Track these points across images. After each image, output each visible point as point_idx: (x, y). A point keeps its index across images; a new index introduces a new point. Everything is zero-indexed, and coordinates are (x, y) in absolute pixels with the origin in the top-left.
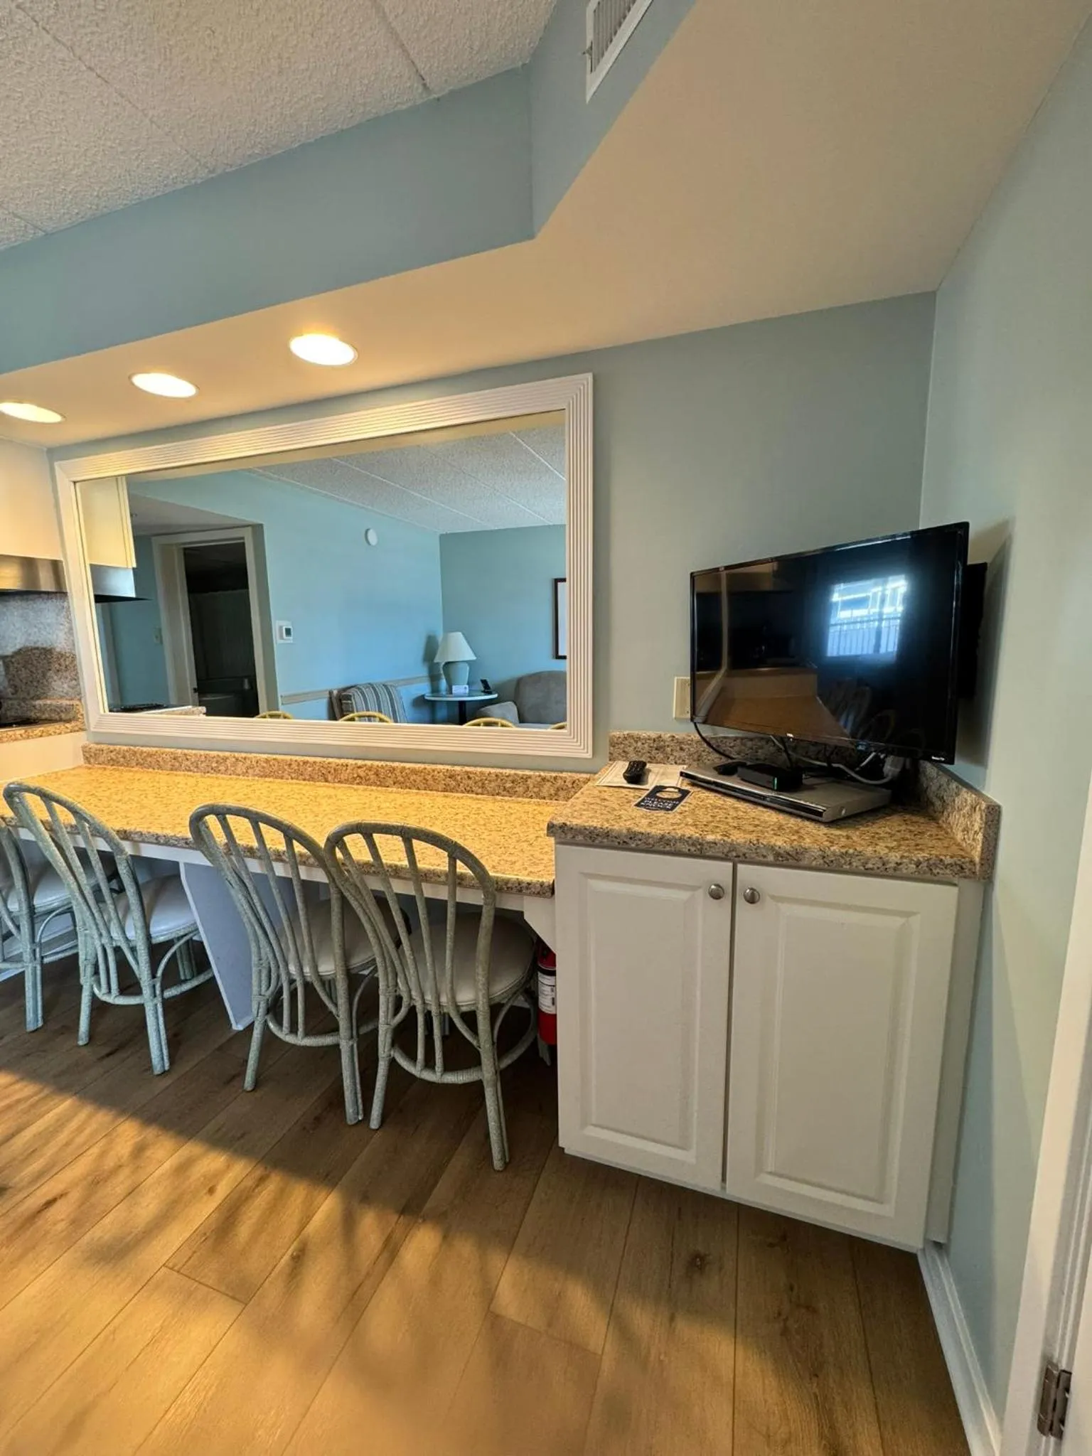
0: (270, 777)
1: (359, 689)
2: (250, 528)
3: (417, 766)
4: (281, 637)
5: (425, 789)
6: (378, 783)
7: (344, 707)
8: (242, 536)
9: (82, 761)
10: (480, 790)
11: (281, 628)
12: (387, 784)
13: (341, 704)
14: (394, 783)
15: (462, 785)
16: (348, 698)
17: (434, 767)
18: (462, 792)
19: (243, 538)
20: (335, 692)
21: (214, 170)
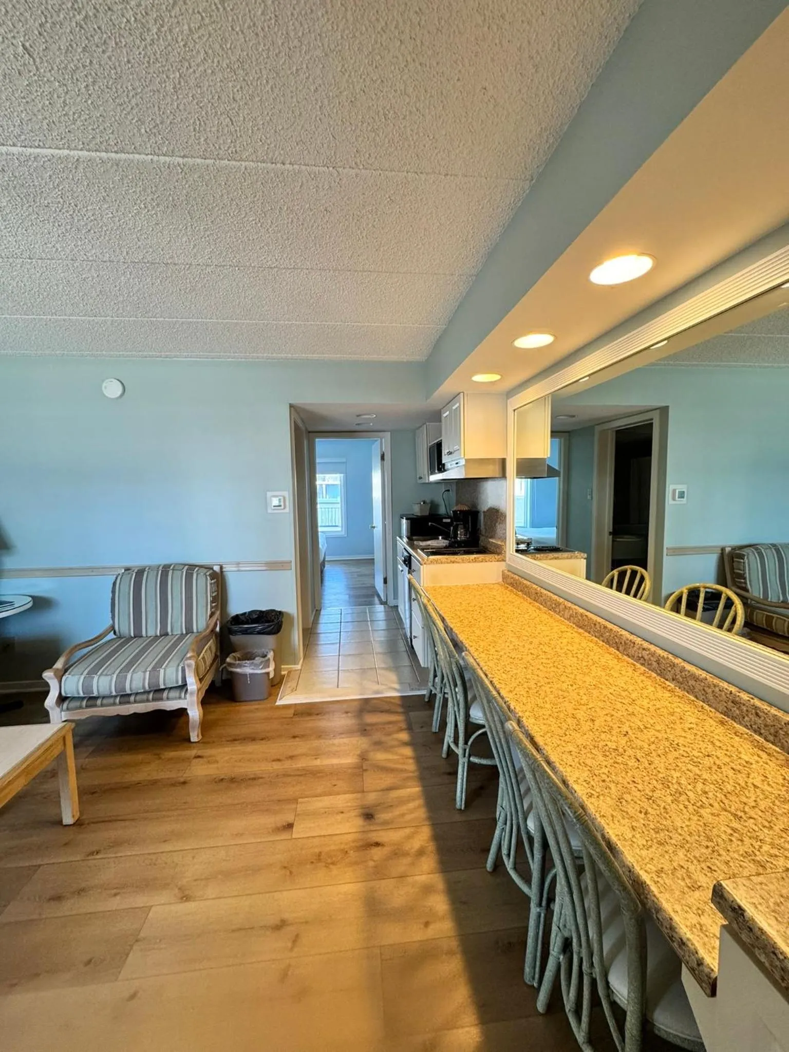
0: (582, 628)
1: (757, 549)
2: (658, 411)
3: (698, 672)
4: (674, 499)
5: (704, 702)
6: (659, 672)
7: (735, 564)
8: (651, 417)
9: (501, 580)
10: (772, 738)
11: (674, 491)
12: (667, 677)
13: (733, 562)
14: (673, 680)
15: (746, 718)
16: (742, 557)
17: (716, 681)
18: (746, 726)
19: (652, 419)
20: (728, 550)
21: (532, 177)
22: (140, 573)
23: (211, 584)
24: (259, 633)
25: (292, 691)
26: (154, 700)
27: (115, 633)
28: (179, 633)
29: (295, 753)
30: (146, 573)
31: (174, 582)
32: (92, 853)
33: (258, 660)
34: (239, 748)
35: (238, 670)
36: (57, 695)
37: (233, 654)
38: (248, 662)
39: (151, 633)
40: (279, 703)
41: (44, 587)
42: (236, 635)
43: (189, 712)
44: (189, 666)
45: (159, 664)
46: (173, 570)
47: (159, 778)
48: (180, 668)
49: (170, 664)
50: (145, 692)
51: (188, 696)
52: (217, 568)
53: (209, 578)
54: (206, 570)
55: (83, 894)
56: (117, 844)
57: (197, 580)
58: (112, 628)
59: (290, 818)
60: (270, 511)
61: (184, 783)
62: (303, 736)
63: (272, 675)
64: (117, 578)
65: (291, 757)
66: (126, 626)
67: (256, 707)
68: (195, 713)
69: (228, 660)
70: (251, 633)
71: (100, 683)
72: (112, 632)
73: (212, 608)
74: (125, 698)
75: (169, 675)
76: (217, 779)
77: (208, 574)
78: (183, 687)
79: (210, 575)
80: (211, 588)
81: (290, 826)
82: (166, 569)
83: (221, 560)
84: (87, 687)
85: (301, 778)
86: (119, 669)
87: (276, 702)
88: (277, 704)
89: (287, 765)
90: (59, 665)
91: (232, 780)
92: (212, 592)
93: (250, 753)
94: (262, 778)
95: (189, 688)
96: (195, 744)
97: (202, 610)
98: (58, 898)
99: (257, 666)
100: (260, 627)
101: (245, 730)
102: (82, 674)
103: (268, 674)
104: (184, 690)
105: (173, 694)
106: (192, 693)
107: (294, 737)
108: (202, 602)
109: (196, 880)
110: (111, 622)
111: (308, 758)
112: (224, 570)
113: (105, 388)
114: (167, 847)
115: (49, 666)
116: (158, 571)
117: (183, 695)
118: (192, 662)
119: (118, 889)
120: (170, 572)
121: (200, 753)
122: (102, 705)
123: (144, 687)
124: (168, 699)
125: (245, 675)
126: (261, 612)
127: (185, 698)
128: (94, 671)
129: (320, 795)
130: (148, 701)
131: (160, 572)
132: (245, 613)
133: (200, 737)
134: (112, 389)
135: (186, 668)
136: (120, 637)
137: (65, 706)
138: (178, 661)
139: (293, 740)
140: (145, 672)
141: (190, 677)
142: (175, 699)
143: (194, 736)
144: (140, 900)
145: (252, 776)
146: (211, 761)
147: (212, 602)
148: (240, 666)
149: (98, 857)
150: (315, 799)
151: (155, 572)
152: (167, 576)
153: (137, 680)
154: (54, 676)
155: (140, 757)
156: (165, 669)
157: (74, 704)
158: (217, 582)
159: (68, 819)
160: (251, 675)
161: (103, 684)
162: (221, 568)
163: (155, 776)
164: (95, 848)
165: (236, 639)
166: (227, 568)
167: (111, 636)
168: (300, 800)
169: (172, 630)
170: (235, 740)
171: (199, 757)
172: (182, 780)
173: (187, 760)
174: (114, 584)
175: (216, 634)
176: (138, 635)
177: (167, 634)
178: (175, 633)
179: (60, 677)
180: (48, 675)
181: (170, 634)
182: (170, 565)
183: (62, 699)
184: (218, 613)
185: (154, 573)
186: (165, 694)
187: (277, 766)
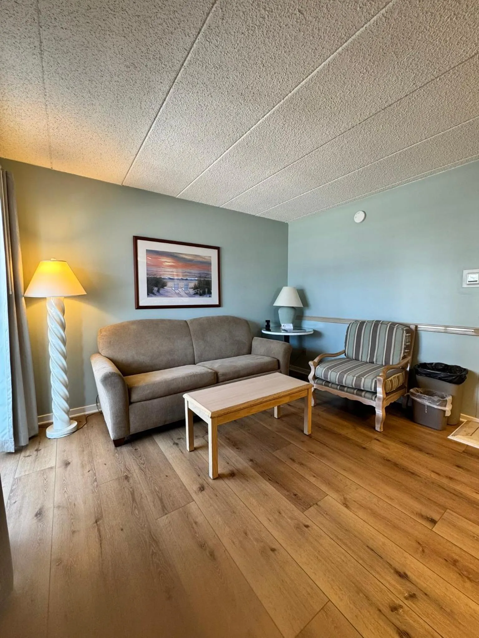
22: (362, 323)
23: (406, 336)
24: (440, 379)
25: (467, 435)
26: (357, 394)
27: (345, 355)
28: (381, 363)
29: (456, 478)
30: (365, 324)
31: (381, 331)
32: (311, 452)
33: (436, 398)
34: (407, 449)
35: (418, 400)
36: (313, 374)
37: (417, 388)
38: (427, 396)
39: (364, 359)
40: (450, 437)
41: (319, 326)
42: (421, 375)
43: (376, 410)
44: (379, 380)
45: (363, 375)
46: (382, 323)
47: (351, 438)
48: (374, 380)
49: (369, 377)
50: (352, 388)
51: (376, 399)
52: (413, 327)
53: (405, 332)
54: (404, 327)
55: (302, 465)
56: (322, 455)
57: (396, 332)
58: (344, 352)
59: (436, 517)
60: (465, 286)
61: (364, 448)
62: (468, 470)
63: (448, 414)
64: (350, 325)
65: (451, 478)
66: (352, 353)
67: (430, 432)
68: (380, 412)
69: (411, 390)
70: (434, 377)
71: (332, 374)
72: (344, 354)
73: (404, 352)
74: (342, 387)
75: (367, 382)
76: (385, 458)
77: (405, 329)
78: (375, 393)
79: (406, 330)
80: (406, 339)
81: (433, 522)
82: (377, 323)
83: (416, 322)
84: (326, 375)
85: (454, 497)
86: (342, 371)
87: (448, 436)
88: (449, 437)
89: (445, 481)
90: (316, 360)
91: (396, 465)
92: (406, 342)
93: (415, 457)
94: (419, 476)
95: (378, 395)
96: (377, 432)
97: (397, 352)
98: (293, 460)
99: (434, 402)
100: (442, 375)
101: (415, 441)
102: (325, 368)
103: (444, 411)
104: (375, 396)
105: (368, 395)
106: (379, 399)
107: (458, 467)
108: (398, 348)
109: (354, 501)
110: (344, 349)
111: (468, 488)
112: (419, 329)
113: (356, 217)
114: (345, 474)
115: (313, 360)
116: (372, 323)
117: (374, 398)
118: (382, 379)
119: (316, 475)
120: (380, 325)
121: (379, 438)
122: (331, 387)
123: (352, 385)
124: (364, 397)
125: (424, 405)
126: (446, 365)
127: (375, 400)
128: (330, 368)
129: (470, 520)
130: (353, 393)
131: (374, 324)
132: (432, 363)
133: (382, 429)
134: (359, 217)
135: (377, 381)
136: (348, 358)
137: (316, 381)
138: (374, 377)
139: (456, 468)
140: (354, 376)
141: (379, 387)
142: (369, 398)
143: (378, 427)
144: (324, 488)
145: (412, 471)
146: (384, 445)
147: (405, 349)
148: (420, 397)
149: (312, 455)
150: (465, 520)
151: (371, 324)
152: (377, 327)
153: (349, 379)
154: (313, 365)
155: (345, 423)
156: (365, 378)
157: (320, 382)
158: (411, 336)
159: (306, 432)
160: (428, 406)
161: (333, 376)
162: (416, 327)
163: (349, 436)
164: (312, 451)
165: (420, 378)
166: (421, 327)
167: (343, 356)
168: (448, 510)
169: (376, 361)
170: (406, 444)
171: (378, 440)
172: (364, 446)
173: (371, 438)
174: (348, 327)
175: (406, 371)
176: (357, 359)
177: (373, 363)
178: (378, 363)
179: (316, 365)
180: (311, 363)
181: (375, 363)
182: (380, 321)
183: (315, 378)
184: (409, 358)
185: (369, 325)
186: (363, 393)
187: (433, 476)
